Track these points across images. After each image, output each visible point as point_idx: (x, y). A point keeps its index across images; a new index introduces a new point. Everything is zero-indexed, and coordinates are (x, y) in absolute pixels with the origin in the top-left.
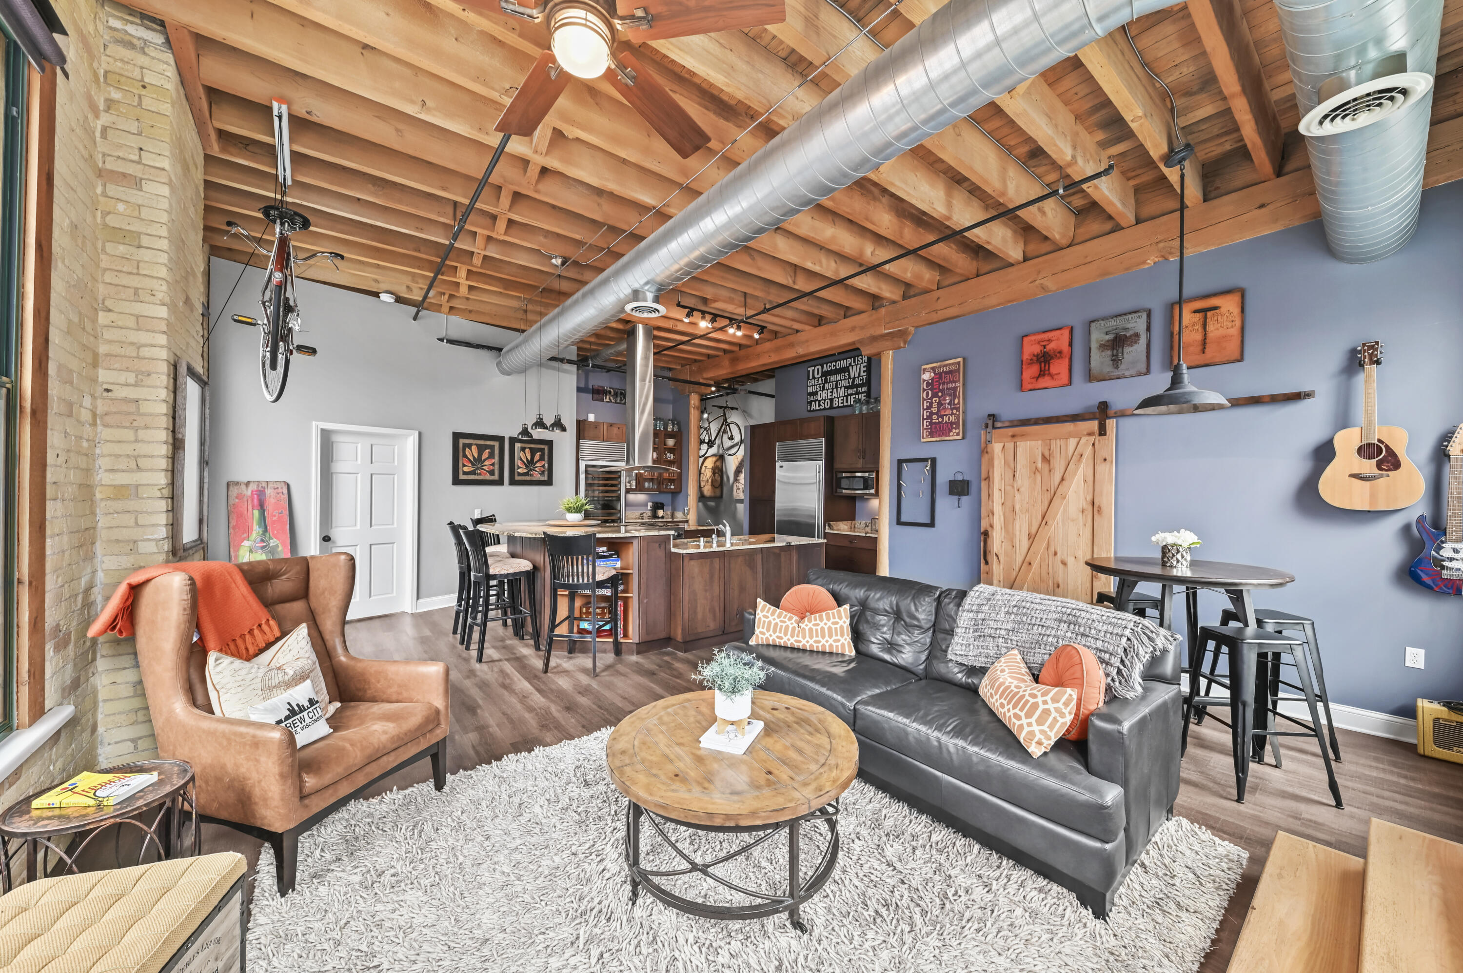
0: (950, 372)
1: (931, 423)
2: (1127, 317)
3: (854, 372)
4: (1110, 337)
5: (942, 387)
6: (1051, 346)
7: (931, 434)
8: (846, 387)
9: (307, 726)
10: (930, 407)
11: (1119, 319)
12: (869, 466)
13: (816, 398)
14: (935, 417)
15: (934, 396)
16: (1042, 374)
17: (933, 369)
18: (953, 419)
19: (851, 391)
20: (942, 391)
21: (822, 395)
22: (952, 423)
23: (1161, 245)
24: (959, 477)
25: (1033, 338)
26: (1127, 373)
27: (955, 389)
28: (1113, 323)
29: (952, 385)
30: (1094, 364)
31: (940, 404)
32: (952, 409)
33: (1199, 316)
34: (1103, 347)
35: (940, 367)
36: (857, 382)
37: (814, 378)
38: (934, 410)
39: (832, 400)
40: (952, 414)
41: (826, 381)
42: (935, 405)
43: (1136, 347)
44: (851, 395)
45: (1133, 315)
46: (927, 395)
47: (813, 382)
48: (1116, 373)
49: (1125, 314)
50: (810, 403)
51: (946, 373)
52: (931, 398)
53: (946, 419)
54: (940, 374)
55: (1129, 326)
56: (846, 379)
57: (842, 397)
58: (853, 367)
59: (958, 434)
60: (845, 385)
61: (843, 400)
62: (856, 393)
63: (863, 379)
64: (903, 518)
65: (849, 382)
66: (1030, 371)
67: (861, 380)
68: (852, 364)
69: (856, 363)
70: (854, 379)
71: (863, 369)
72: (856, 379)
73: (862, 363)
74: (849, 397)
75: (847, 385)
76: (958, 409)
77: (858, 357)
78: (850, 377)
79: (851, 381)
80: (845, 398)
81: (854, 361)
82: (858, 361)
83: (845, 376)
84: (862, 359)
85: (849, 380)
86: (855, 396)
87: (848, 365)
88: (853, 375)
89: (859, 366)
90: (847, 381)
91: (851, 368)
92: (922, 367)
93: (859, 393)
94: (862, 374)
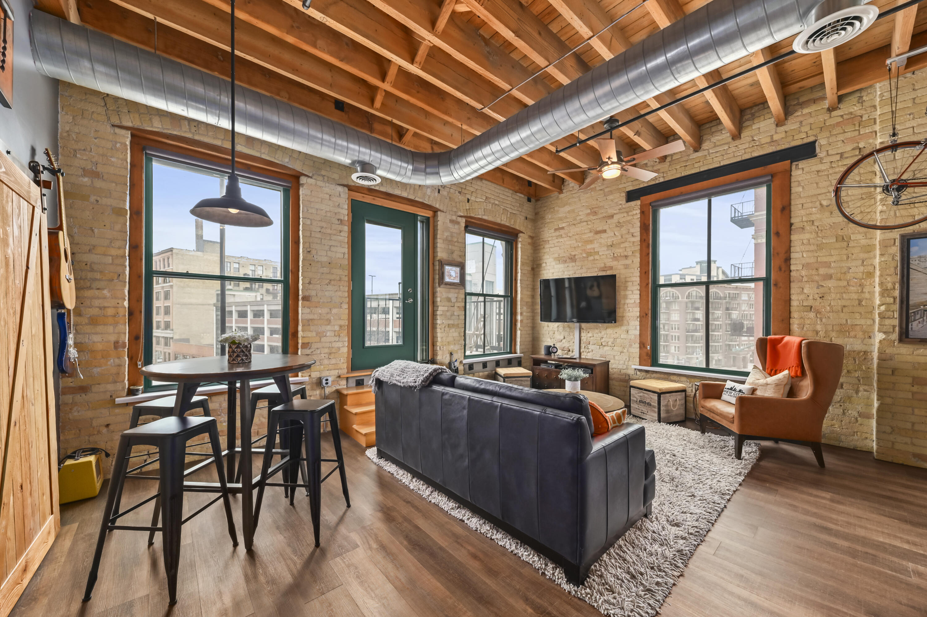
9: (731, 396)
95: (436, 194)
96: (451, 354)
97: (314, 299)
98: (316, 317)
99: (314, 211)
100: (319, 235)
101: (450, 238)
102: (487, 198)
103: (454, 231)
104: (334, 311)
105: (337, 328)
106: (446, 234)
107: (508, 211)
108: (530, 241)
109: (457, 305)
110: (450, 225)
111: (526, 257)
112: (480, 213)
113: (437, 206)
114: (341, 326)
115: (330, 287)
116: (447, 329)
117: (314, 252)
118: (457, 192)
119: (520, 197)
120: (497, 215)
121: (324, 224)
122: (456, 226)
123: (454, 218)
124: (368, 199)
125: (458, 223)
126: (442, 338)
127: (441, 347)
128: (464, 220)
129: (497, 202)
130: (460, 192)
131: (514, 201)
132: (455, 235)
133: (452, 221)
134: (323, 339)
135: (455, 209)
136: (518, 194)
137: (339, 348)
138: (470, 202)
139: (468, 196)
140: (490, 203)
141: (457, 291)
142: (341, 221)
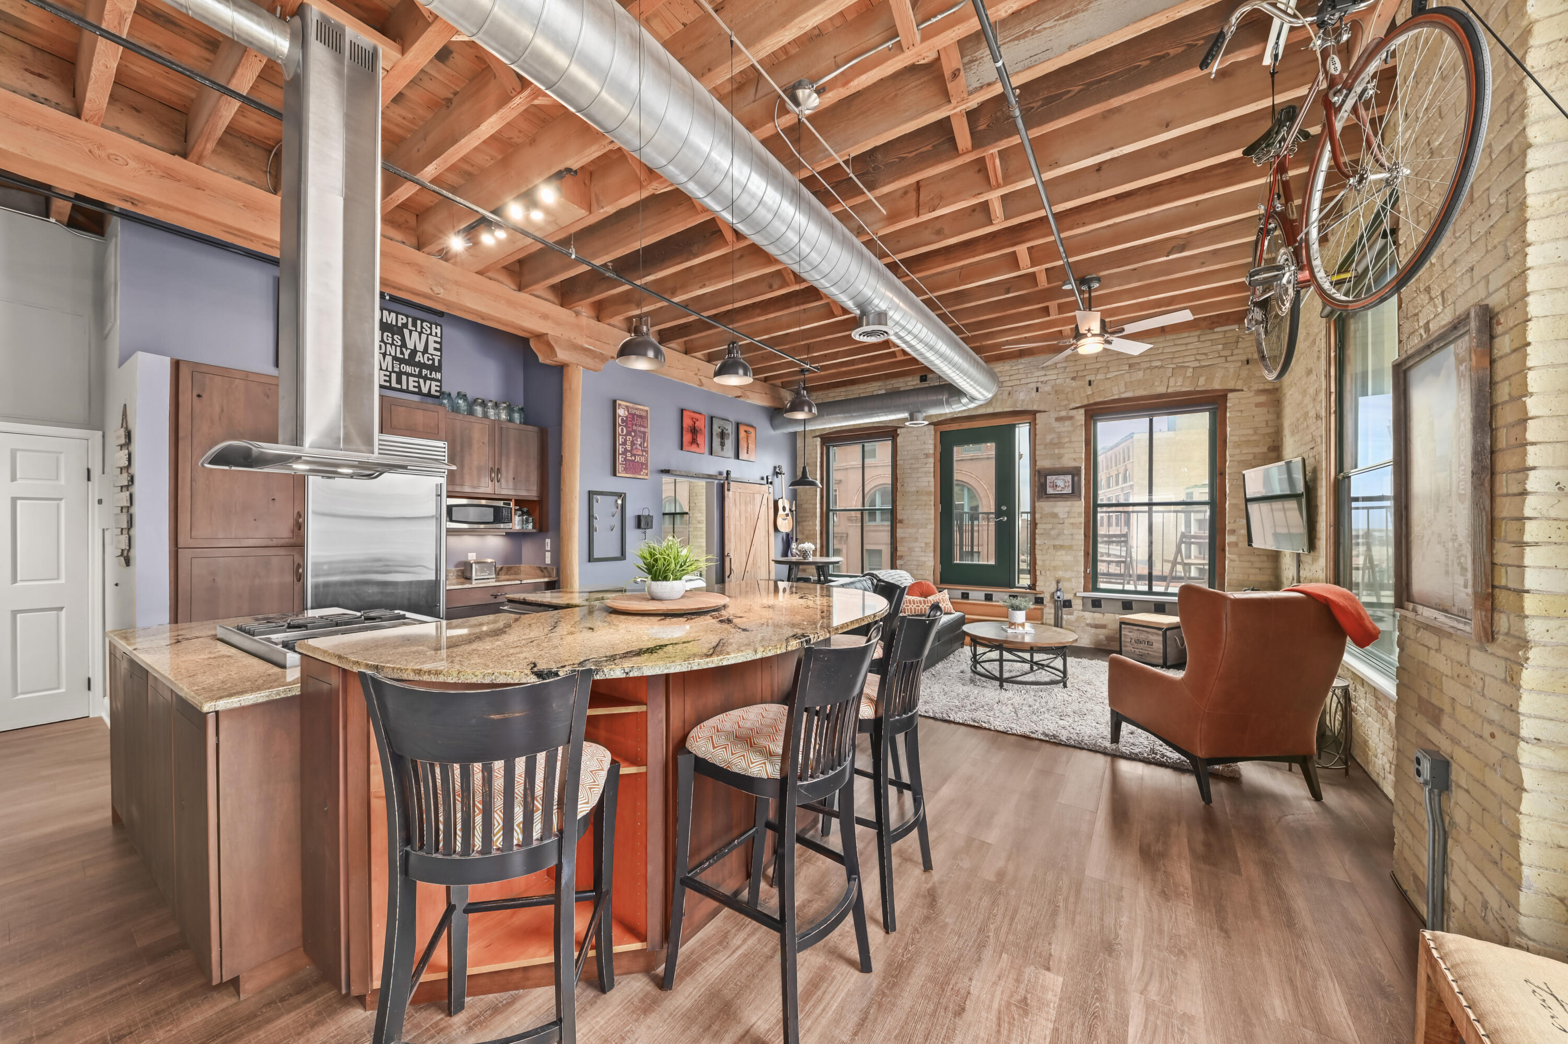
0: (641, 417)
1: (625, 459)
3: (414, 341)
4: (720, 430)
5: (634, 428)
6: (696, 423)
7: (626, 470)
8: (395, 358)
10: (624, 443)
12: (504, 492)
14: (629, 454)
15: (628, 433)
16: (693, 441)
17: (627, 407)
18: (643, 460)
19: (409, 369)
20: (635, 431)
22: (642, 464)
23: (743, 390)
24: (646, 513)
25: (688, 413)
26: (726, 455)
27: (644, 433)
28: (721, 422)
29: (642, 429)
30: (714, 444)
31: (633, 444)
32: (643, 451)
33: (745, 434)
34: (717, 434)
35: (632, 408)
36: (419, 358)
38: (629, 448)
40: (642, 455)
42: (629, 443)
43: (728, 440)
44: (408, 375)
45: (727, 422)
46: (622, 430)
48: (722, 453)
49: (724, 419)
51: (637, 416)
52: (626, 435)
53: (638, 459)
54: (633, 415)
55: (726, 427)
56: (396, 346)
57: (387, 370)
58: (411, 331)
59: (647, 475)
60: (393, 354)
61: (390, 376)
62: (420, 376)
63: (433, 360)
64: (596, 555)
65: (402, 353)
66: (687, 437)
67: (429, 359)
68: (410, 327)
69: (419, 330)
70: (414, 352)
71: (432, 345)
72: (419, 354)
73: (431, 334)
74: (404, 378)
75: (398, 355)
76: (646, 452)
77: (422, 321)
78: (404, 345)
79: (407, 353)
80: (394, 376)
81: (414, 325)
82: (422, 327)
83: (393, 340)
84: (431, 328)
85: (404, 350)
86: (416, 379)
87: (400, 325)
88: (410, 345)
89: (424, 337)
90: (398, 349)
91: (406, 332)
92: (618, 402)
93: (426, 378)
94: (431, 350)
95: (1034, 393)
96: (1058, 582)
97: (906, 522)
98: (907, 535)
99: (906, 453)
100: (909, 471)
101: (1056, 441)
102: (1130, 366)
103: (1064, 429)
104: (921, 531)
105: (923, 545)
106: (1049, 438)
107: (1188, 367)
108: (1262, 398)
109: (1066, 521)
110: (1056, 424)
111: (1251, 432)
112: (1115, 393)
113: (1035, 408)
114: (926, 544)
115: (918, 511)
116: (1051, 550)
117: (906, 485)
118: (1068, 380)
119: (1225, 332)
120: (1156, 384)
121: (913, 461)
122: (1067, 423)
123: (1063, 413)
124: (955, 427)
125: (1071, 418)
126: (1044, 561)
127: (1043, 572)
128: (1082, 411)
129: (1159, 363)
130: (1073, 379)
131: (1209, 343)
132: (1066, 434)
133: (1058, 419)
134: (913, 554)
135: (1065, 402)
136: (1216, 330)
137: (925, 563)
138: (1094, 384)
139: (1088, 378)
140: (1140, 370)
141: (1069, 503)
142: (927, 456)
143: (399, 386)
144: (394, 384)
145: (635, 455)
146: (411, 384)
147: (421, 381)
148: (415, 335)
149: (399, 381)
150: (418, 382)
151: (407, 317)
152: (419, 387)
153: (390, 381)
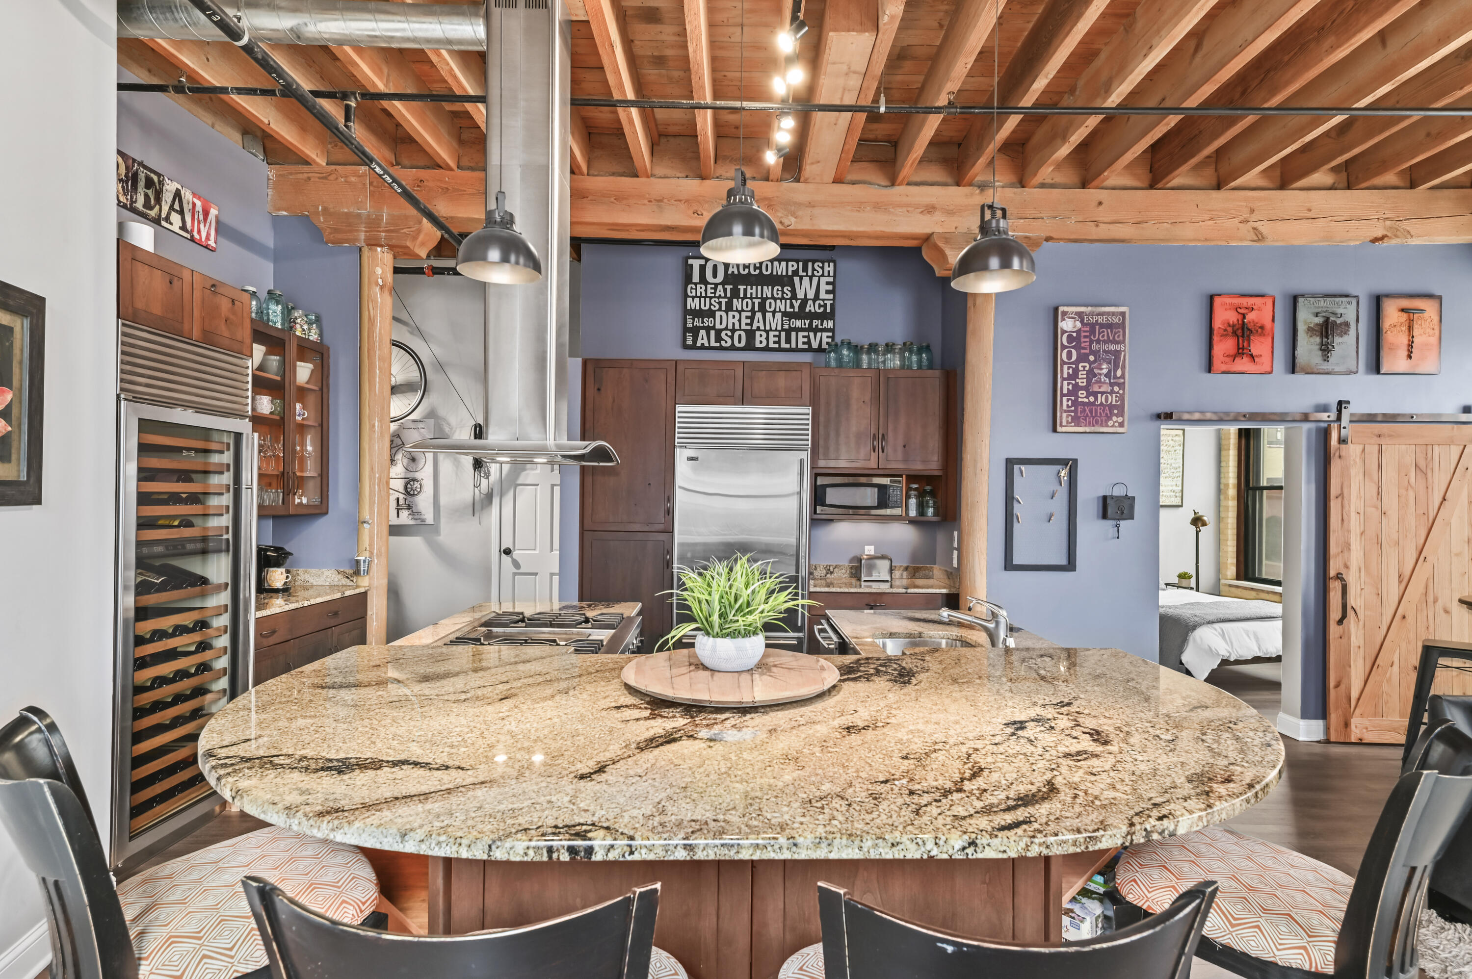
0: (1109, 326)
1: (1075, 403)
2: (1337, 299)
3: (804, 288)
4: (1319, 320)
5: (1095, 347)
6: (1251, 317)
7: (1076, 421)
8: (785, 314)
10: (1074, 376)
11: (1329, 299)
12: (893, 466)
13: (708, 322)
14: (1082, 394)
15: (1082, 358)
16: (1241, 351)
17: (1080, 315)
18: (1113, 400)
19: (798, 323)
20: (1095, 353)
21: (723, 320)
22: (1111, 407)
23: (1388, 223)
24: (1118, 492)
25: (1228, 300)
26: (1337, 369)
27: (1117, 354)
28: (1323, 303)
29: (1112, 347)
30: (1300, 351)
31: (1091, 374)
32: (1112, 385)
33: (1404, 316)
34: (1310, 330)
35: (1092, 314)
36: (810, 307)
37: (703, 280)
38: (1082, 382)
39: (750, 334)
40: (1112, 392)
41: (735, 294)
42: (1082, 374)
43: (1345, 338)
44: (798, 330)
45: (1344, 300)
46: (1069, 355)
47: (701, 289)
48: (1325, 366)
49: (1335, 296)
50: (695, 331)
51: (1102, 326)
52: (1077, 362)
53: (1101, 399)
54: (1092, 326)
55: (1339, 311)
56: (786, 299)
57: (776, 330)
58: (801, 278)
59: (1121, 425)
60: (783, 310)
61: (779, 336)
62: (810, 329)
63: (825, 306)
64: (1017, 560)
65: (792, 306)
66: (1223, 347)
67: (820, 306)
68: (801, 273)
69: (810, 274)
70: (805, 301)
71: (824, 287)
72: (810, 302)
73: (823, 275)
74: (793, 334)
75: (788, 309)
76: (1122, 386)
77: (814, 262)
78: (794, 296)
79: (797, 304)
80: (783, 334)
81: (805, 269)
82: (814, 269)
83: (783, 292)
84: (823, 268)
85: (794, 301)
86: (806, 334)
87: (790, 273)
88: (800, 295)
89: (815, 280)
90: (788, 302)
91: (796, 280)
92: (1061, 309)
93: (816, 330)
94: (823, 295)
143: (788, 346)
144: (784, 345)
145: (1095, 394)
146: (801, 340)
147: (812, 334)
148: (806, 280)
149: (788, 341)
150: (808, 337)
151: (797, 261)
152: (809, 343)
153: (779, 342)
